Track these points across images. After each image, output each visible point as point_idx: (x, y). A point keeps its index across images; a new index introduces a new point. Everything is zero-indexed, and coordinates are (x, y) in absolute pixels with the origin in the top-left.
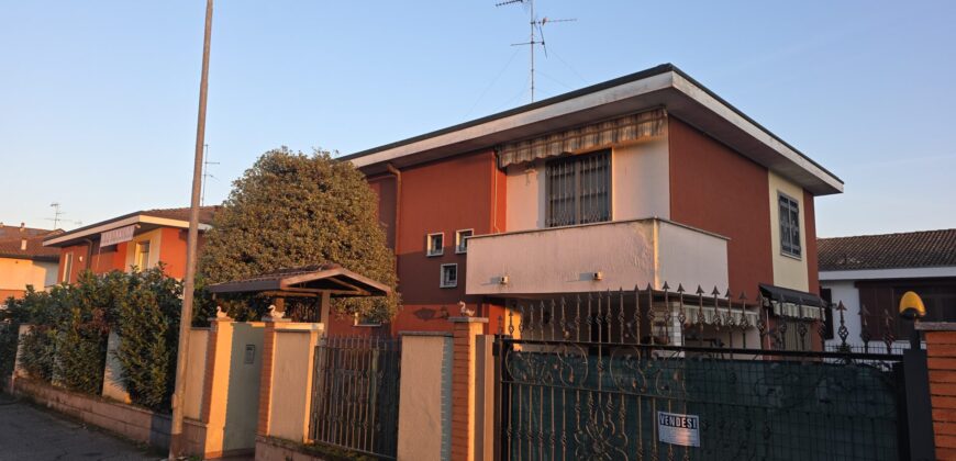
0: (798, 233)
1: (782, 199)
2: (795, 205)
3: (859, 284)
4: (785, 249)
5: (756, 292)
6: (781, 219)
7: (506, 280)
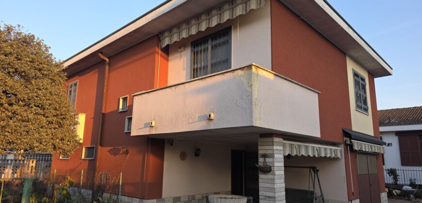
0: (366, 98)
1: (356, 75)
2: (363, 80)
3: (398, 133)
4: (358, 107)
5: (341, 133)
6: (355, 87)
7: (153, 124)
